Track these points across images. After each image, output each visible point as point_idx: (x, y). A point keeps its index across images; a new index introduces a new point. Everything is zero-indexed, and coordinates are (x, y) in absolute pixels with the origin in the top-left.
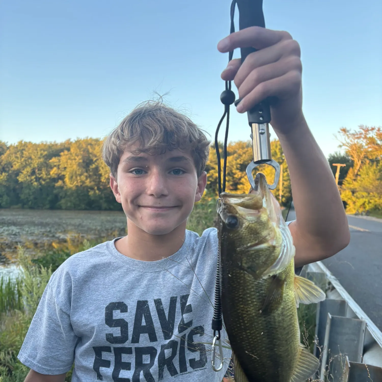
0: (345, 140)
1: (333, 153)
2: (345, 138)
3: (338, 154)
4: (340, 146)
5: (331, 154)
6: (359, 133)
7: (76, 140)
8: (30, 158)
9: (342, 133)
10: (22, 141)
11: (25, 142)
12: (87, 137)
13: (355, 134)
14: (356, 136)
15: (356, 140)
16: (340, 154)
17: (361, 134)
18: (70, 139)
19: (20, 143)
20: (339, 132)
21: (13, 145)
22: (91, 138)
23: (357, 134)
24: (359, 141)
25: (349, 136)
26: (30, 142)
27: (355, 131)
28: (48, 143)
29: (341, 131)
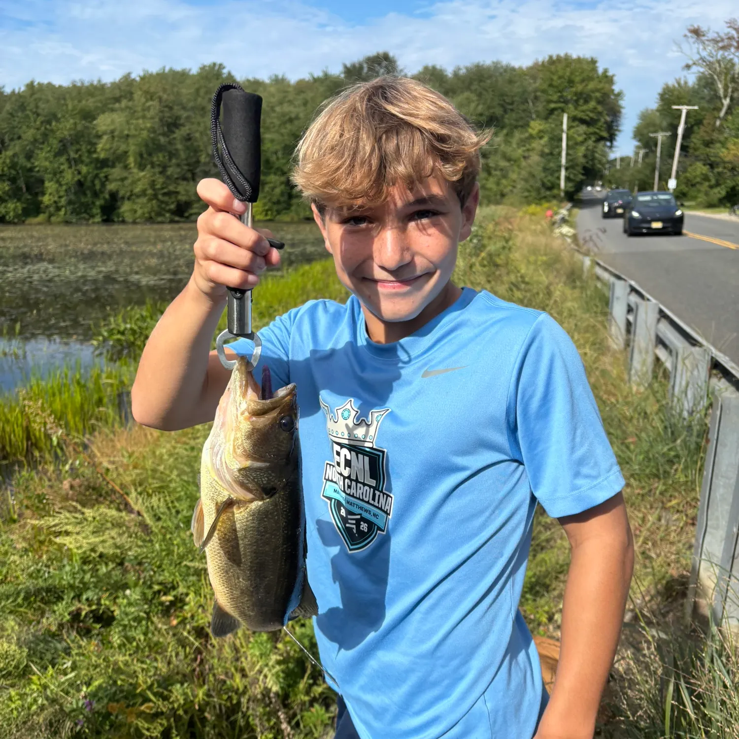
0: (698, 53)
1: (671, 82)
2: (698, 49)
3: (682, 82)
4: (688, 67)
5: (667, 85)
6: (724, 37)
7: (142, 74)
8: (54, 116)
9: (692, 38)
10: (32, 83)
11: (39, 84)
12: (164, 68)
13: (719, 39)
14: (720, 44)
15: (721, 52)
16: (686, 83)
17: (731, 38)
18: (129, 74)
19: (31, 86)
20: (685, 36)
21: (17, 91)
22: (171, 70)
23: (722, 40)
24: (726, 54)
25: (707, 43)
26: (49, 84)
27: (718, 33)
28: (86, 84)
29: (689, 34)
